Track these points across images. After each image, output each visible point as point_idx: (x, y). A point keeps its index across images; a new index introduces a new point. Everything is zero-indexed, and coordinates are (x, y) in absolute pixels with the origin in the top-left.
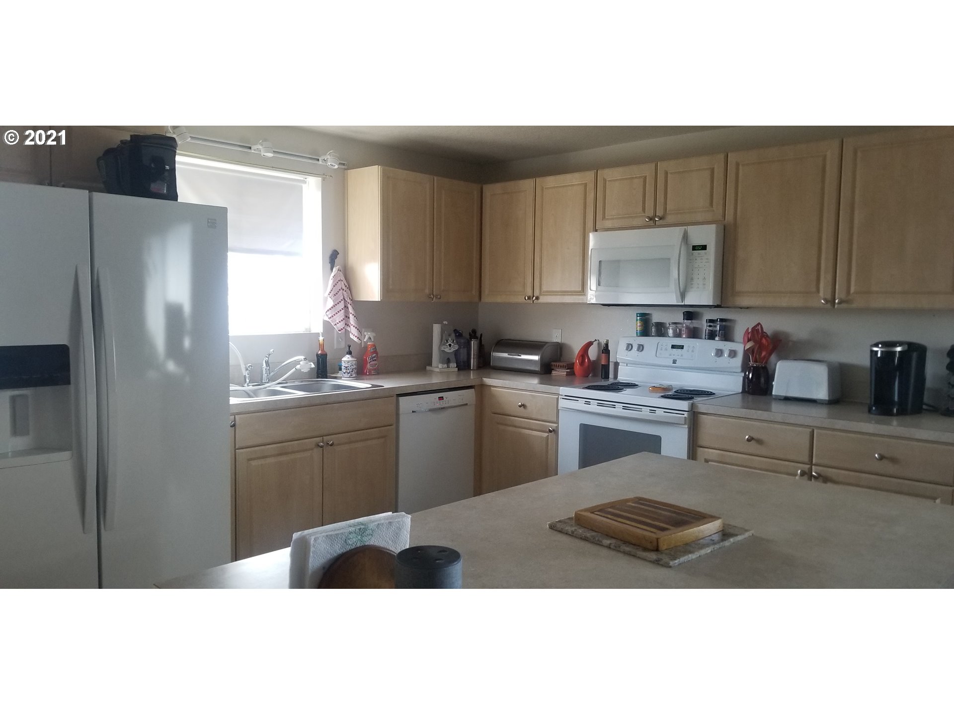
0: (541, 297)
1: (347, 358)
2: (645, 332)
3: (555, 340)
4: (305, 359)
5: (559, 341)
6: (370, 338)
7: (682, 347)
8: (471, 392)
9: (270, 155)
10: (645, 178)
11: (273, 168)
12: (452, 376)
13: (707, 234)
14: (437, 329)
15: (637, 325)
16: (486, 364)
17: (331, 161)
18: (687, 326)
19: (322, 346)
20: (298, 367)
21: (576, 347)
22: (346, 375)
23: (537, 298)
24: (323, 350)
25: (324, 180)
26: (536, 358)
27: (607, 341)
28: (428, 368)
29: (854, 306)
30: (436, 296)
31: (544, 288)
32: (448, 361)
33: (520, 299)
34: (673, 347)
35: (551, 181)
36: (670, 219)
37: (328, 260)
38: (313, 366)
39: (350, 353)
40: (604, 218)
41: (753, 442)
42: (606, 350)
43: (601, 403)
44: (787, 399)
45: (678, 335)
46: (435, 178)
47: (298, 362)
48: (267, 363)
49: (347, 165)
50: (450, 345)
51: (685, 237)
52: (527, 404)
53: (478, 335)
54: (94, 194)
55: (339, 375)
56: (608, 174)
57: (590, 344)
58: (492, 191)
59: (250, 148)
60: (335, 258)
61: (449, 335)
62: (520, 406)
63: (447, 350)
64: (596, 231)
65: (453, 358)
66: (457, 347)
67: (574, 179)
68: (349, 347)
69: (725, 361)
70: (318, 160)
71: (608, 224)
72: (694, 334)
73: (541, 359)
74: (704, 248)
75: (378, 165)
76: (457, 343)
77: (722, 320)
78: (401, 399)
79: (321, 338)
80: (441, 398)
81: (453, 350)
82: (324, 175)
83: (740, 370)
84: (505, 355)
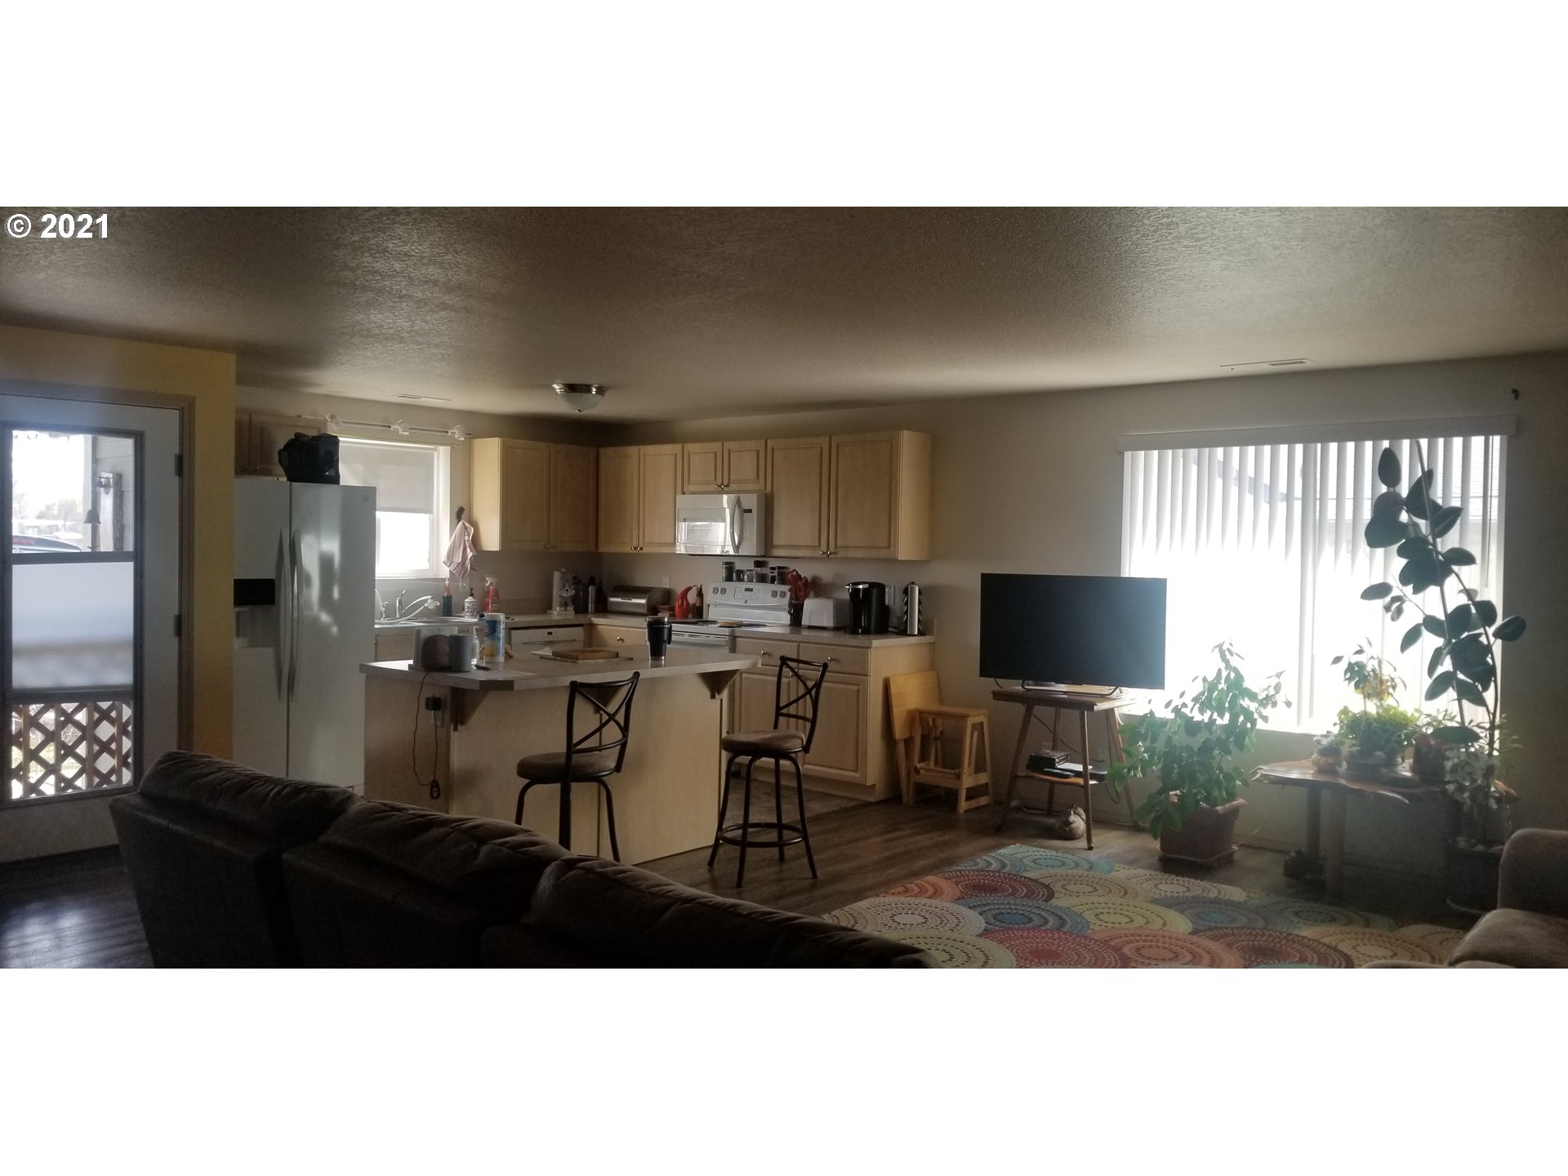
0: (644, 548)
1: (470, 599)
2: (729, 578)
3: (665, 586)
4: (432, 599)
5: (668, 587)
6: (491, 583)
7: (751, 590)
8: (580, 629)
9: (407, 433)
10: (716, 453)
11: (408, 442)
12: (570, 614)
13: (751, 501)
14: (557, 575)
15: (723, 573)
16: (603, 609)
17: (458, 434)
18: (757, 573)
19: (447, 589)
20: (426, 605)
21: (679, 590)
22: (468, 614)
23: (641, 549)
24: (448, 593)
25: (452, 448)
26: (643, 601)
27: (701, 586)
28: (548, 611)
29: (839, 556)
30: (552, 547)
31: (646, 540)
32: (566, 605)
33: (628, 550)
34: (747, 590)
35: (650, 450)
36: (733, 487)
37: (455, 516)
38: (439, 604)
39: (472, 595)
40: (689, 483)
41: (766, 655)
42: (700, 594)
43: (692, 634)
44: (810, 627)
45: (750, 580)
46: (552, 445)
47: (426, 601)
48: (400, 601)
49: (472, 435)
50: (567, 590)
51: (738, 502)
52: (625, 639)
53: (597, 581)
54: (294, 483)
55: (462, 615)
56: (691, 447)
57: (690, 589)
58: (607, 453)
59: (390, 427)
60: (461, 513)
61: (567, 581)
62: (619, 640)
63: (565, 595)
64: (684, 493)
65: (569, 602)
66: (573, 592)
67: (668, 449)
68: (472, 589)
69: (776, 601)
70: (447, 432)
71: (692, 488)
72: (762, 579)
73: (648, 602)
74: (750, 511)
75: (499, 437)
76: (575, 589)
77: (779, 568)
78: (513, 632)
79: (447, 582)
80: (550, 633)
81: (569, 594)
82: (452, 443)
83: (787, 607)
84: (619, 600)
